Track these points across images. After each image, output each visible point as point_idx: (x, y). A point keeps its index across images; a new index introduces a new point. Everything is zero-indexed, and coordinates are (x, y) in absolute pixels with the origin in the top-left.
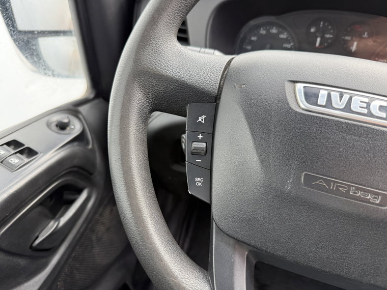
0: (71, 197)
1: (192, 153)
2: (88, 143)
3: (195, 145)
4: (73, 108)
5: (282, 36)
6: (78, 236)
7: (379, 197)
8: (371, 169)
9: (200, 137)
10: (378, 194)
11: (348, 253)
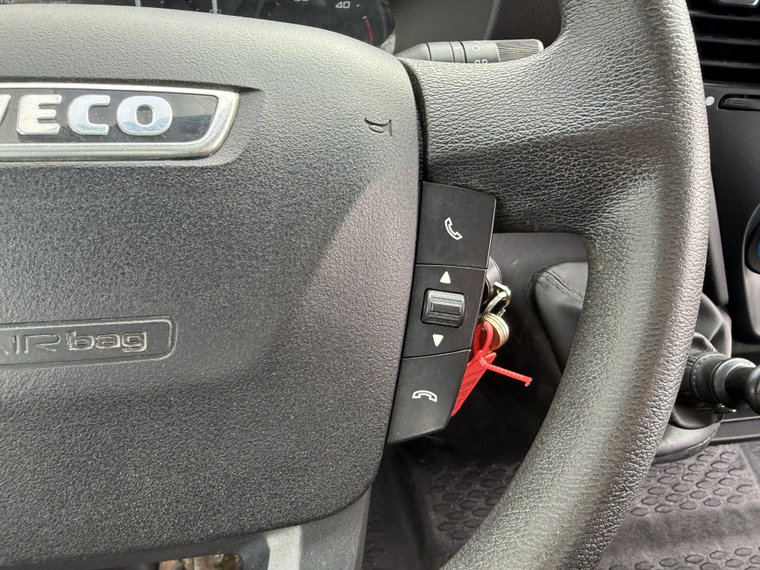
7: (142, 337)
8: (103, 274)
10: (137, 329)
11: (129, 492)
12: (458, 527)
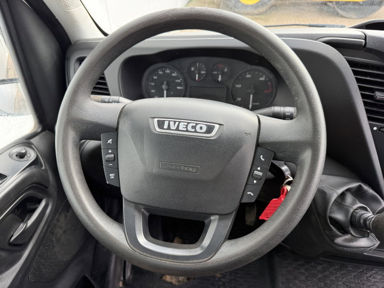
0: (34, 207)
1: (107, 161)
2: (42, 166)
3: (108, 156)
4: (26, 141)
5: (173, 75)
6: (42, 234)
9: (110, 151)
10: (194, 168)
12: (291, 285)
